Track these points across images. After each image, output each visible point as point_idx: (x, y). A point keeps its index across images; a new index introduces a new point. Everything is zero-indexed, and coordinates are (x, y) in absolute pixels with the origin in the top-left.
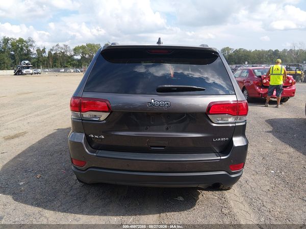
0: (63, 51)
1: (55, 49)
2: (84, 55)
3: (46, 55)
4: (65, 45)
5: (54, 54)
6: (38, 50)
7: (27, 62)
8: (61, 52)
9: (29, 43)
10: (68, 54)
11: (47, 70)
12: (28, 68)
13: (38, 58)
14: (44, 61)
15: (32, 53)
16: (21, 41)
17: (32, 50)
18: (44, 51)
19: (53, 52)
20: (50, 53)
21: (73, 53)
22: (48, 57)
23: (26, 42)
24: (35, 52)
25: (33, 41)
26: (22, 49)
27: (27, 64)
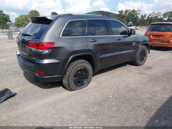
0: (156, 16)
1: (151, 14)
2: (170, 18)
3: (146, 18)
4: (158, 12)
5: (151, 18)
6: (142, 16)
7: (131, 23)
8: (155, 16)
9: (137, 12)
10: (159, 17)
11: (145, 27)
12: (131, 26)
13: (141, 21)
14: (144, 22)
15: (138, 17)
16: (134, 11)
17: (138, 16)
18: (145, 16)
19: (150, 17)
20: (148, 17)
21: (162, 17)
22: (147, 20)
23: (136, 12)
24: (140, 17)
25: (140, 11)
26: (133, 16)
27: (131, 24)
